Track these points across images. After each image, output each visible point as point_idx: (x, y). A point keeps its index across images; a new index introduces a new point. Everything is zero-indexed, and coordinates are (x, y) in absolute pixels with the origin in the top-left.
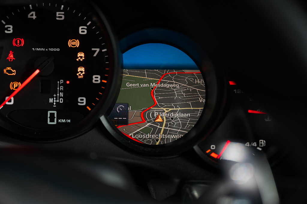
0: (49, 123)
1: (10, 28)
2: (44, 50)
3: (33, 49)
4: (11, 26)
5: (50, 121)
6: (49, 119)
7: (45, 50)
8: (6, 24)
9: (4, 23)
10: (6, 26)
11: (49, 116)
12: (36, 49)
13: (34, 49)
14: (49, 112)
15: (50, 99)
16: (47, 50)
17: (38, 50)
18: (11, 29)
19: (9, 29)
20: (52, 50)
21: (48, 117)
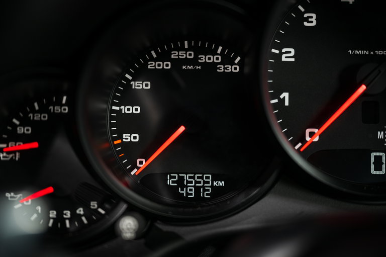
0: (373, 172)
1: (312, 17)
2: (367, 53)
3: (350, 51)
4: (314, 16)
5: (375, 170)
6: (372, 166)
7: (369, 53)
8: (305, 12)
9: (303, 10)
10: (306, 15)
11: (373, 160)
12: (355, 52)
13: (352, 52)
14: (373, 155)
15: (379, 133)
16: (372, 53)
17: (358, 53)
18: (314, 19)
19: (310, 20)
20: (381, 53)
21: (371, 163)
